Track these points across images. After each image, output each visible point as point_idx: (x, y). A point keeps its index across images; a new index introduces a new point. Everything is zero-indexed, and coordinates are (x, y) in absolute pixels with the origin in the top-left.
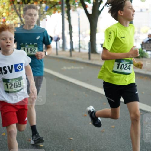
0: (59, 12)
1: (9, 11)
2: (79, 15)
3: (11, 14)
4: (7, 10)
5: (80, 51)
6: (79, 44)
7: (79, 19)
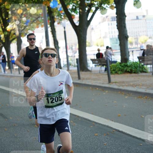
2: (64, 28)
5: (68, 69)
7: (65, 32)
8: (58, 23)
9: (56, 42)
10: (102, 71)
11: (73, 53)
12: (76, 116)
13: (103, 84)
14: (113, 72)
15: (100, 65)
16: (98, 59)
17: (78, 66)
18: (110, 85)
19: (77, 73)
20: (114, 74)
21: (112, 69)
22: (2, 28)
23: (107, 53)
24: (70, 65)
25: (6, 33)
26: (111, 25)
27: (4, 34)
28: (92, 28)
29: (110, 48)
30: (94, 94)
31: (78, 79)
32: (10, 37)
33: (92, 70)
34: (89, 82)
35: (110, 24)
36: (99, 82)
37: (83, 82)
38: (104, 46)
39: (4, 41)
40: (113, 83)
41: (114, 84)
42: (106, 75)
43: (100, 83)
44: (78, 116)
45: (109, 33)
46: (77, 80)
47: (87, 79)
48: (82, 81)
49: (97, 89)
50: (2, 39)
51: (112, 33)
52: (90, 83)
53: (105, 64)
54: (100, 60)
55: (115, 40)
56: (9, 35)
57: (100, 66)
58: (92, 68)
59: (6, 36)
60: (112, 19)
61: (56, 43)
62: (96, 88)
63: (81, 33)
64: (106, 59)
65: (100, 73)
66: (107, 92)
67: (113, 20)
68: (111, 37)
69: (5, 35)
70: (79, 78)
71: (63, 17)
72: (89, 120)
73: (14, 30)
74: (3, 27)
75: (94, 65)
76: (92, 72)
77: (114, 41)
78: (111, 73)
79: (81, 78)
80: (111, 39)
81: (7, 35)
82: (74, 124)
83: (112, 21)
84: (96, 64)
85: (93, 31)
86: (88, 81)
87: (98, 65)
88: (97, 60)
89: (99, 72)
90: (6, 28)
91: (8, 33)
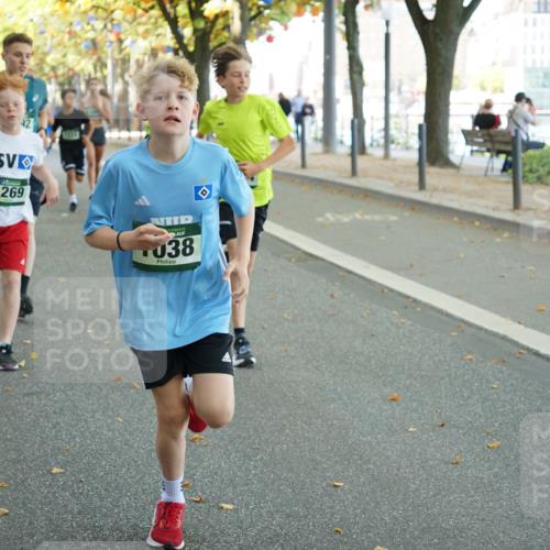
0: (315, 13)
2: (387, 23)
3: (143, 15)
5: (387, 156)
6: (386, 129)
7: (387, 36)
8: (367, 7)
9: (355, 66)
10: (492, 169)
11: (403, 106)
12: (408, 297)
13: (494, 210)
14: (530, 176)
15: (488, 150)
16: (485, 132)
17: (420, 150)
18: (518, 215)
19: (416, 170)
20: (531, 183)
21: (527, 168)
22: (190, 8)
23: (515, 117)
24: (393, 142)
25: (201, 24)
26: (535, 24)
27: (193, 25)
28: (472, 30)
29: (529, 101)
30: (464, 239)
31: (417, 188)
32: (212, 36)
33: (461, 163)
34: (451, 200)
35: (530, 22)
36: (483, 202)
37: (434, 201)
38: (502, 91)
39: (191, 49)
40: (528, 209)
41: (531, 213)
42: (507, 183)
43: (486, 207)
44: (415, 300)
45: (525, 52)
46: (414, 191)
47: (445, 191)
48: (431, 196)
49: (477, 223)
50: (185, 41)
51: (533, 52)
52: (455, 205)
53: (509, 148)
54: (490, 135)
55: (541, 75)
56: (210, 32)
57: (488, 155)
58: (463, 157)
59: (199, 34)
60: (539, 8)
61: (356, 69)
62: (473, 222)
63: (440, 45)
64: (513, 134)
65: (486, 175)
66: (506, 235)
67: (542, 10)
68: (530, 65)
69: (195, 31)
70: (422, 185)
72: (448, 315)
73: (225, 14)
74: (193, 5)
75: (469, 148)
76: (461, 172)
77: (538, 77)
78: (524, 177)
79: (427, 187)
80: (528, 71)
81: (204, 30)
82: (402, 320)
83: (539, 12)
84: (475, 148)
85: (473, 39)
86: (450, 196)
87: (484, 149)
88: (480, 134)
89: (483, 173)
90: (202, 9)
91: (206, 23)
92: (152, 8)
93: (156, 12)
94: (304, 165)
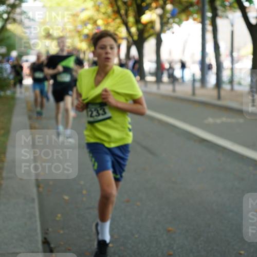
1: (109, 17)
2: (232, 25)
3: (112, 22)
4: (104, 14)
5: (232, 89)
7: (232, 32)
27: (137, 27)
71: (228, 8)
81: (141, 29)
90: (140, 18)
92: (116, 18)
93: (118, 21)
94: (194, 94)
